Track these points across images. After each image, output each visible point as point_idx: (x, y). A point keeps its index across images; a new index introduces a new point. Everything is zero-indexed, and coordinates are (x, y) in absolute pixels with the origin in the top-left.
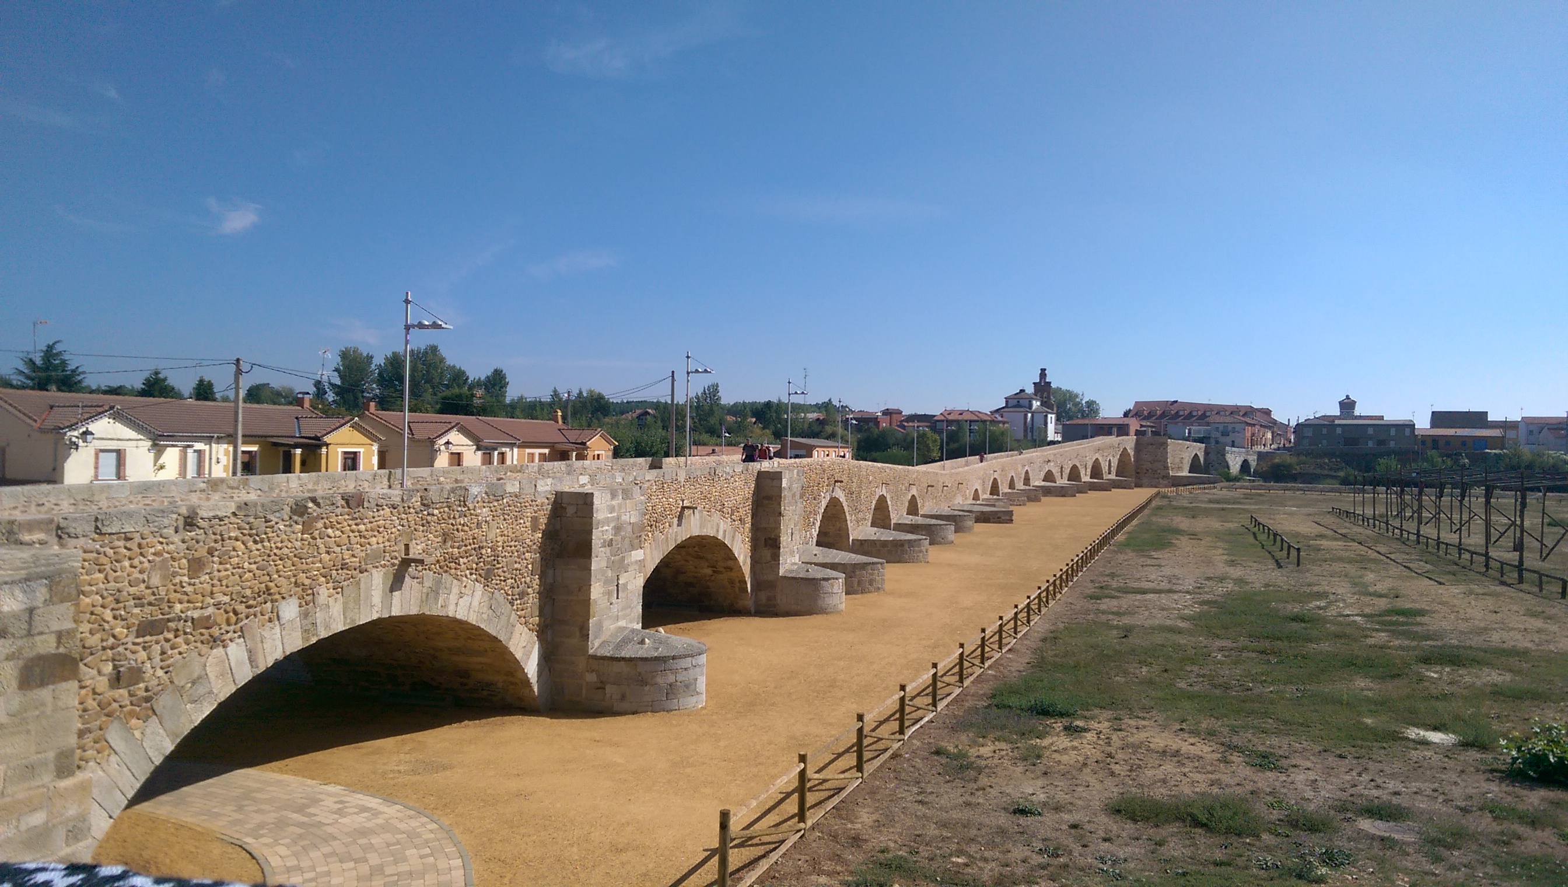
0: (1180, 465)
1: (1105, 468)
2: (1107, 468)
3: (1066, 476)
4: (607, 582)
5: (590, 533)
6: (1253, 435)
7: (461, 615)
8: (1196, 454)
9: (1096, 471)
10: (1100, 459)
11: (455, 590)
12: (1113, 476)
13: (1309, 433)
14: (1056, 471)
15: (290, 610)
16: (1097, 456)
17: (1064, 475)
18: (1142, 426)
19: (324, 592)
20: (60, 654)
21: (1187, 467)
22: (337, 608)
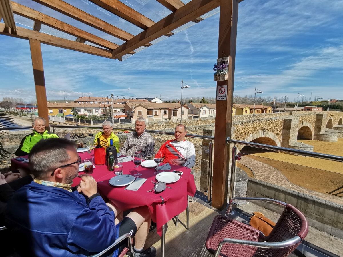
4: (292, 134)
5: (291, 125)
7: (270, 137)
11: (269, 134)
15: (251, 135)
19: (255, 133)
22: (256, 135)
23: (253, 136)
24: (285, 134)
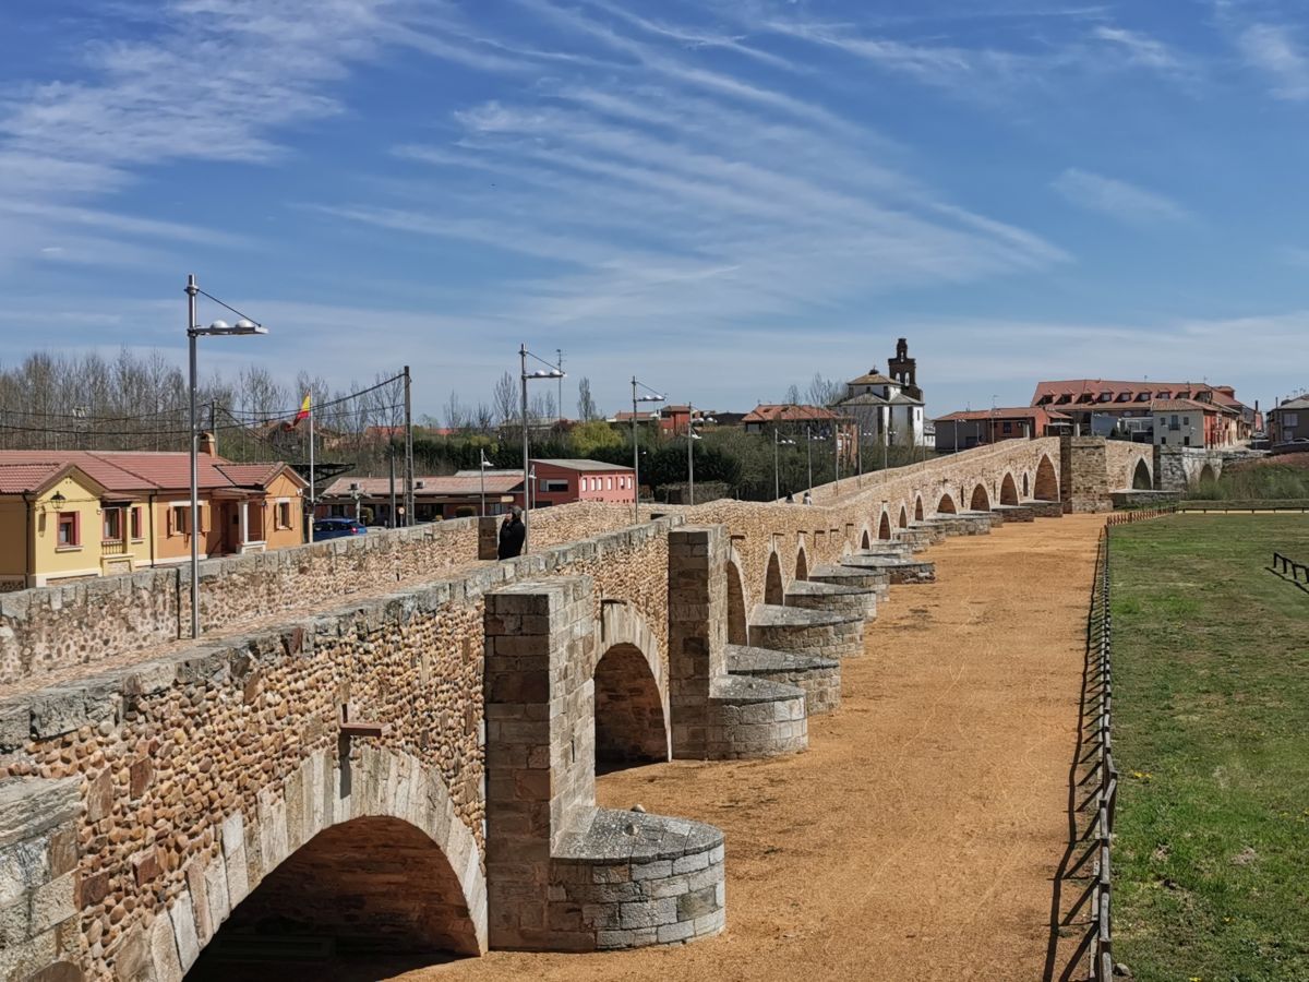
0: (1122, 478)
1: (1019, 485)
2: (1022, 486)
3: (968, 502)
5: (547, 660)
6: (1213, 427)
7: (400, 812)
8: (1142, 460)
9: (1008, 494)
10: (1013, 474)
11: (392, 773)
12: (1030, 499)
13: (1291, 421)
14: (954, 495)
15: (234, 831)
16: (1008, 469)
17: (966, 501)
18: (1052, 420)
19: (266, 795)
20: (62, 963)
21: (1130, 479)
22: (280, 821)
23: (250, 838)
24: (508, 748)
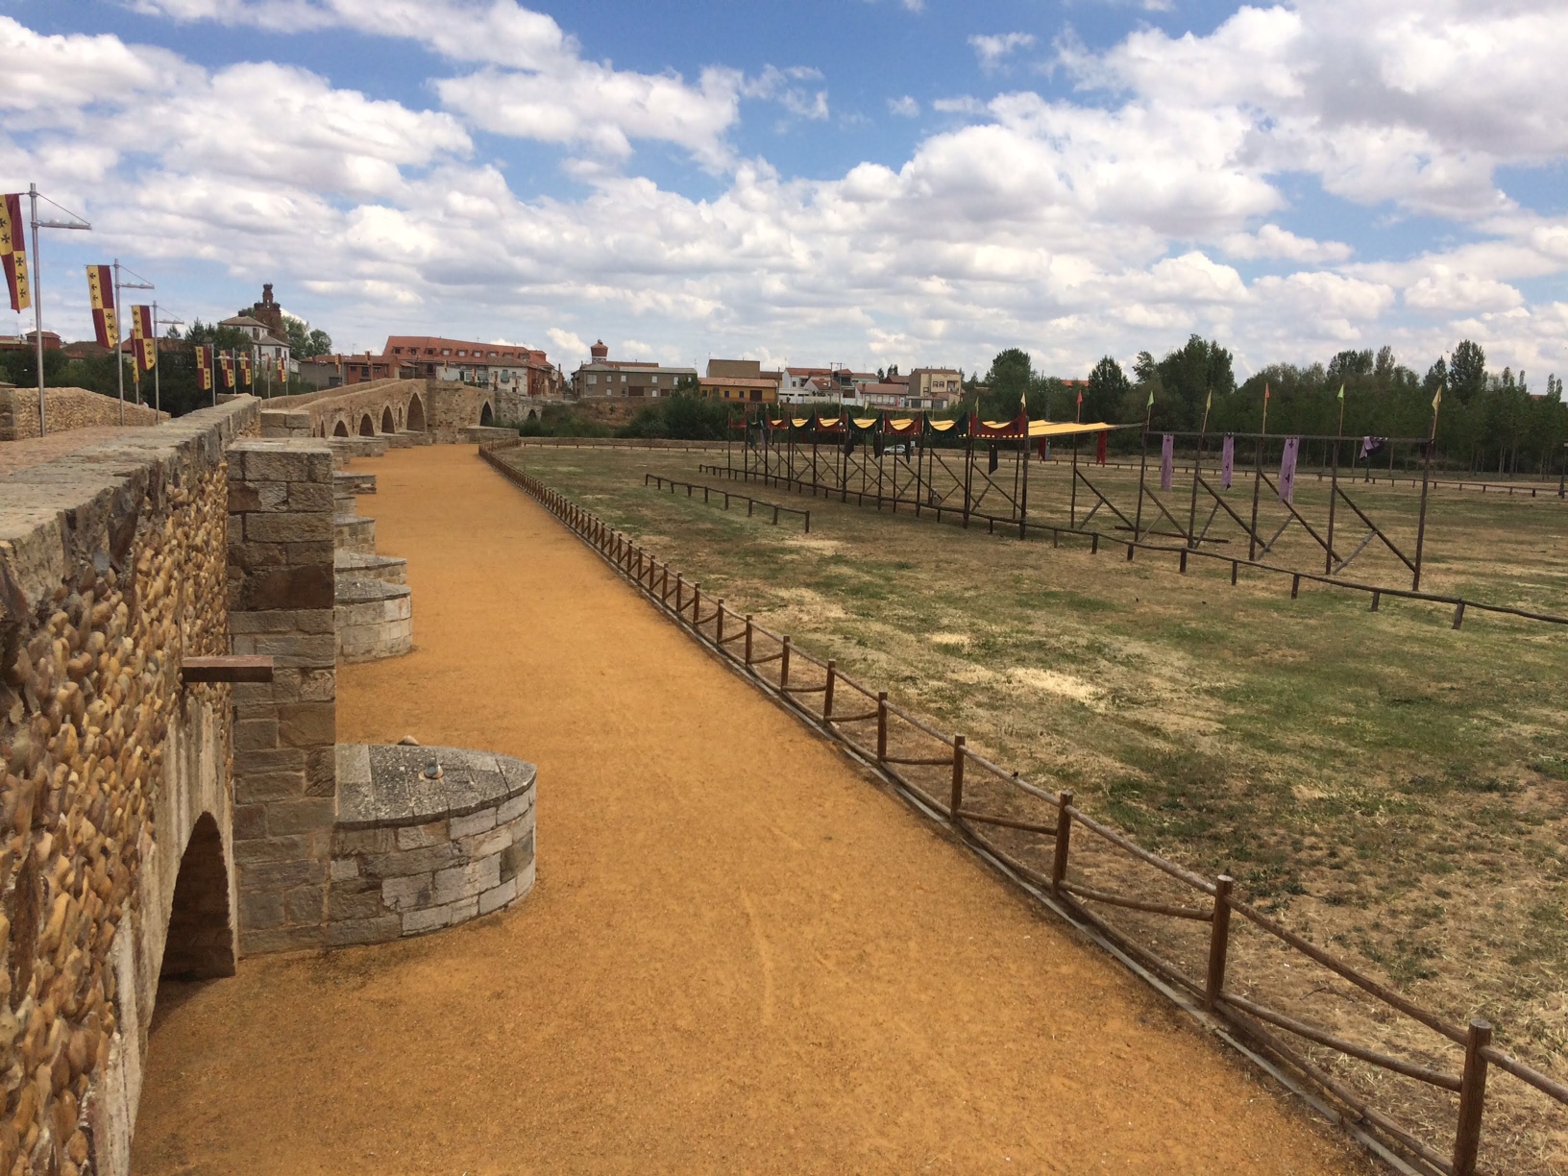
0: (472, 416)
1: (395, 416)
2: (397, 419)
8: (487, 403)
9: (387, 424)
10: (391, 408)
12: (404, 429)
13: (590, 380)
14: (346, 422)
16: (387, 403)
17: (356, 428)
21: (478, 418)
